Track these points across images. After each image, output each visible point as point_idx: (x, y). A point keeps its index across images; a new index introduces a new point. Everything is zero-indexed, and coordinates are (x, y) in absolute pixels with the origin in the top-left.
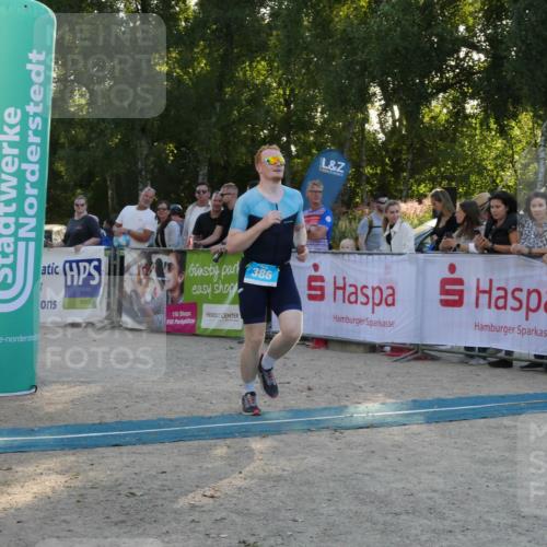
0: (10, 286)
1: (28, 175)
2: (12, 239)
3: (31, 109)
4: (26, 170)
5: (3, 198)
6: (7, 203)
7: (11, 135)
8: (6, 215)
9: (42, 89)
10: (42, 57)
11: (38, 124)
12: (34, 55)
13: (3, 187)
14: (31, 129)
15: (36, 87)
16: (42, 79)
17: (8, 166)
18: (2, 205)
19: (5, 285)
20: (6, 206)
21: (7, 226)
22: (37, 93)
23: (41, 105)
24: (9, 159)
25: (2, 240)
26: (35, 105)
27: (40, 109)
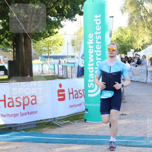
0: (93, 89)
1: (97, 54)
2: (93, 74)
3: (96, 33)
4: (96, 53)
5: (90, 61)
6: (91, 63)
7: (90, 42)
8: (91, 67)
9: (100, 26)
10: (100, 16)
11: (99, 38)
12: (96, 16)
13: (90, 58)
14: (97, 40)
15: (98, 26)
16: (100, 23)
17: (91, 52)
18: (90, 63)
19: (92, 89)
20: (90, 64)
21: (91, 70)
22: (98, 28)
23: (100, 32)
24: (90, 49)
25: (90, 75)
26: (98, 32)
27: (100, 33)
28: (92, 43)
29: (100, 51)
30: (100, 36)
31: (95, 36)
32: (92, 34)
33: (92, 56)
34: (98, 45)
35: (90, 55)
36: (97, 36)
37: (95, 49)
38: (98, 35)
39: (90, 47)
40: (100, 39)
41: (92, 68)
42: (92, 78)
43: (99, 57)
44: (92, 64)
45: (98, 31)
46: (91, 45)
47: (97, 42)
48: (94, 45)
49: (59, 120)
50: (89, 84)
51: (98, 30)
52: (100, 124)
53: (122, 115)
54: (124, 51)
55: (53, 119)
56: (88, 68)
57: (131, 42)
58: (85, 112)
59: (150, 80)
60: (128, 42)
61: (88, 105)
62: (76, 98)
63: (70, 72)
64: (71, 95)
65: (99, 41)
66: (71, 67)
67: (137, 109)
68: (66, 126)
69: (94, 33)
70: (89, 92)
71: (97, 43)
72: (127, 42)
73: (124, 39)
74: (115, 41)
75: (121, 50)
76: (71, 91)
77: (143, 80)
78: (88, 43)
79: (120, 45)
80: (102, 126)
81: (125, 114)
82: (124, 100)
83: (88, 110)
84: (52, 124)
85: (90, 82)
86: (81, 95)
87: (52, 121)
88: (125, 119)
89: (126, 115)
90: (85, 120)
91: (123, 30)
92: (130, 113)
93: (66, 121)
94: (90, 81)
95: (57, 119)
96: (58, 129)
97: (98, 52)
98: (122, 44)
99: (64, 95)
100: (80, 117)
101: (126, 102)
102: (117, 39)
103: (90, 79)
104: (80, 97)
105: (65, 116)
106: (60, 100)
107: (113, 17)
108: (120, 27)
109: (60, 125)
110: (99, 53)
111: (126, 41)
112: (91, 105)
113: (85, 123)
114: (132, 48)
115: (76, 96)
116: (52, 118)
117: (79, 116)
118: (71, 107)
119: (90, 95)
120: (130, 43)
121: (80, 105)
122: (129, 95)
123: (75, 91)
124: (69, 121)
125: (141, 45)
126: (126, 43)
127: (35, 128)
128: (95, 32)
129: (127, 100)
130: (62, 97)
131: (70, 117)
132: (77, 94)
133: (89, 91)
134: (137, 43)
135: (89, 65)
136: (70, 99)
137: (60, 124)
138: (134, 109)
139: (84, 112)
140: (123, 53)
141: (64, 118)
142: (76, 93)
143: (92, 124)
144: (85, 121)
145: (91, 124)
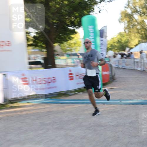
49: (71, 92)
54: (123, 49)
59: (136, 68)
73: (122, 41)
76: (77, 74)
77: (132, 68)
95: (69, 91)
96: (70, 97)
102: (119, 41)
105: (75, 90)
107: (107, 26)
114: (128, 47)
118: (78, 84)
123: (80, 74)
124: (77, 92)
125: (135, 44)
126: (124, 44)
127: (56, 96)
132: (82, 76)
137: (71, 94)
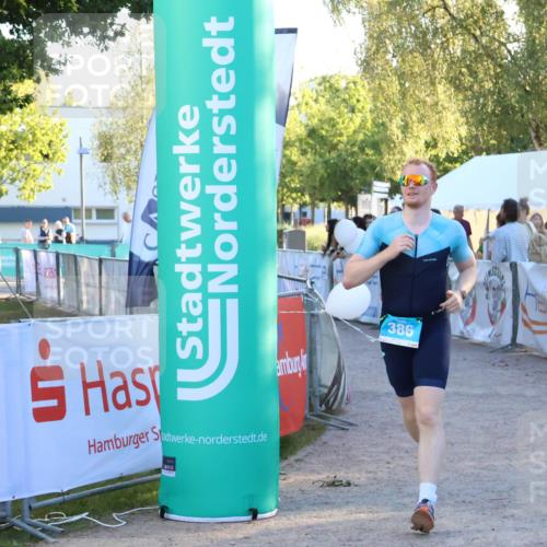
5: (185, 236)
6: (191, 244)
7: (187, 146)
8: (190, 261)
9: (232, 73)
10: (229, 25)
11: (229, 126)
12: (213, 26)
13: (184, 221)
14: (216, 135)
15: (221, 72)
16: (231, 57)
17: (189, 191)
18: (183, 246)
19: (193, 363)
20: (187, 248)
21: (191, 277)
22: (222, 81)
23: (233, 97)
24: (187, 180)
25: (186, 298)
26: (220, 99)
27: (231, 103)
28: (196, 149)
29: (232, 190)
30: (229, 120)
31: (206, 115)
32: (196, 109)
33: (196, 212)
34: (223, 161)
35: (184, 206)
36: (215, 120)
37: (207, 177)
38: (222, 113)
39: (185, 168)
40: (233, 132)
41: (196, 268)
42: (196, 312)
43: (226, 216)
44: (194, 247)
45: (224, 97)
46: (190, 159)
47: (219, 148)
48: (206, 158)
49: (40, 512)
50: (179, 340)
51: (225, 88)
52: (233, 526)
53: (332, 484)
54: (344, 187)
55: (9, 507)
56: (178, 268)
57: (375, 146)
58: (164, 472)
59: (461, 324)
60: (362, 150)
61: (177, 439)
62: (119, 407)
63: (91, 281)
64: (95, 393)
65: (226, 139)
66: (96, 264)
67: (401, 458)
68: (75, 540)
69: (204, 105)
70: (179, 379)
71: (216, 150)
72: (356, 149)
73: (341, 135)
74: (301, 140)
75: (327, 183)
76: (92, 377)
78: (176, 150)
79: (326, 162)
80: (239, 535)
81: (344, 481)
82: (340, 418)
83: (174, 464)
84: (7, 528)
85: (184, 334)
86: (142, 395)
87: (4, 518)
88: (347, 503)
89: (349, 484)
90: (164, 510)
91: (337, 90)
92: (371, 475)
93: (72, 515)
94: (184, 327)
95: (30, 507)
97: (224, 193)
98: (334, 154)
99: (59, 393)
100: (141, 497)
101: (351, 424)
102: (312, 133)
103: (184, 320)
104: (140, 403)
105: (68, 492)
106: (41, 415)
107: (293, 30)
108: (324, 79)
109: (44, 535)
110: (225, 198)
111: (353, 145)
112: (190, 440)
113: (160, 523)
114: (380, 178)
115: (121, 398)
116: (4, 503)
117: (135, 492)
118: (96, 446)
119: (183, 395)
120: (369, 151)
121: (138, 439)
122: (364, 395)
123: (114, 375)
124: (84, 515)
126: (353, 154)
128: (211, 99)
129: (355, 415)
130: (53, 403)
131: (93, 494)
132: (124, 387)
133: (183, 375)
134: (402, 153)
135: (183, 252)
136: (87, 412)
137: (43, 530)
138: (388, 458)
139: (158, 471)
140: (338, 199)
141: (64, 502)
142: (118, 382)
143: (192, 526)
144: (162, 516)
145: (188, 530)
